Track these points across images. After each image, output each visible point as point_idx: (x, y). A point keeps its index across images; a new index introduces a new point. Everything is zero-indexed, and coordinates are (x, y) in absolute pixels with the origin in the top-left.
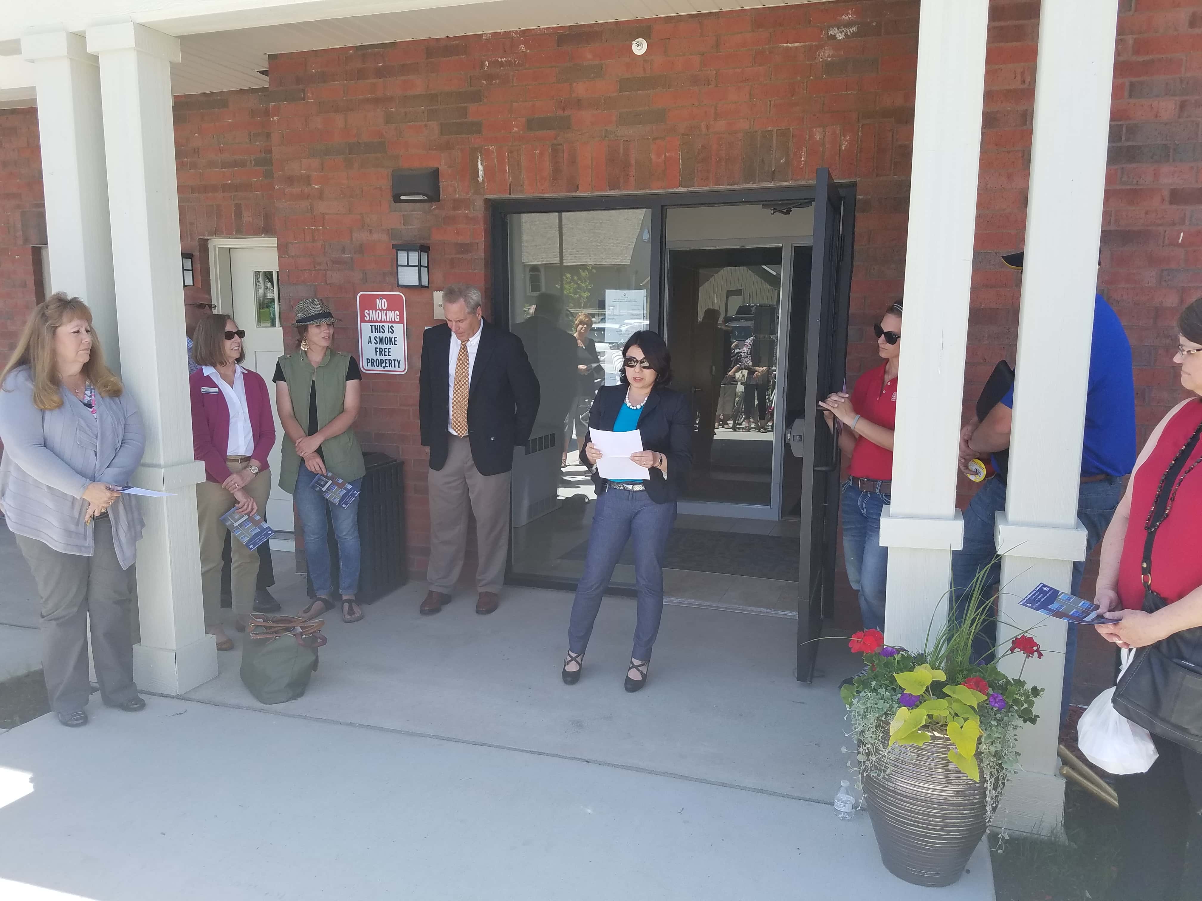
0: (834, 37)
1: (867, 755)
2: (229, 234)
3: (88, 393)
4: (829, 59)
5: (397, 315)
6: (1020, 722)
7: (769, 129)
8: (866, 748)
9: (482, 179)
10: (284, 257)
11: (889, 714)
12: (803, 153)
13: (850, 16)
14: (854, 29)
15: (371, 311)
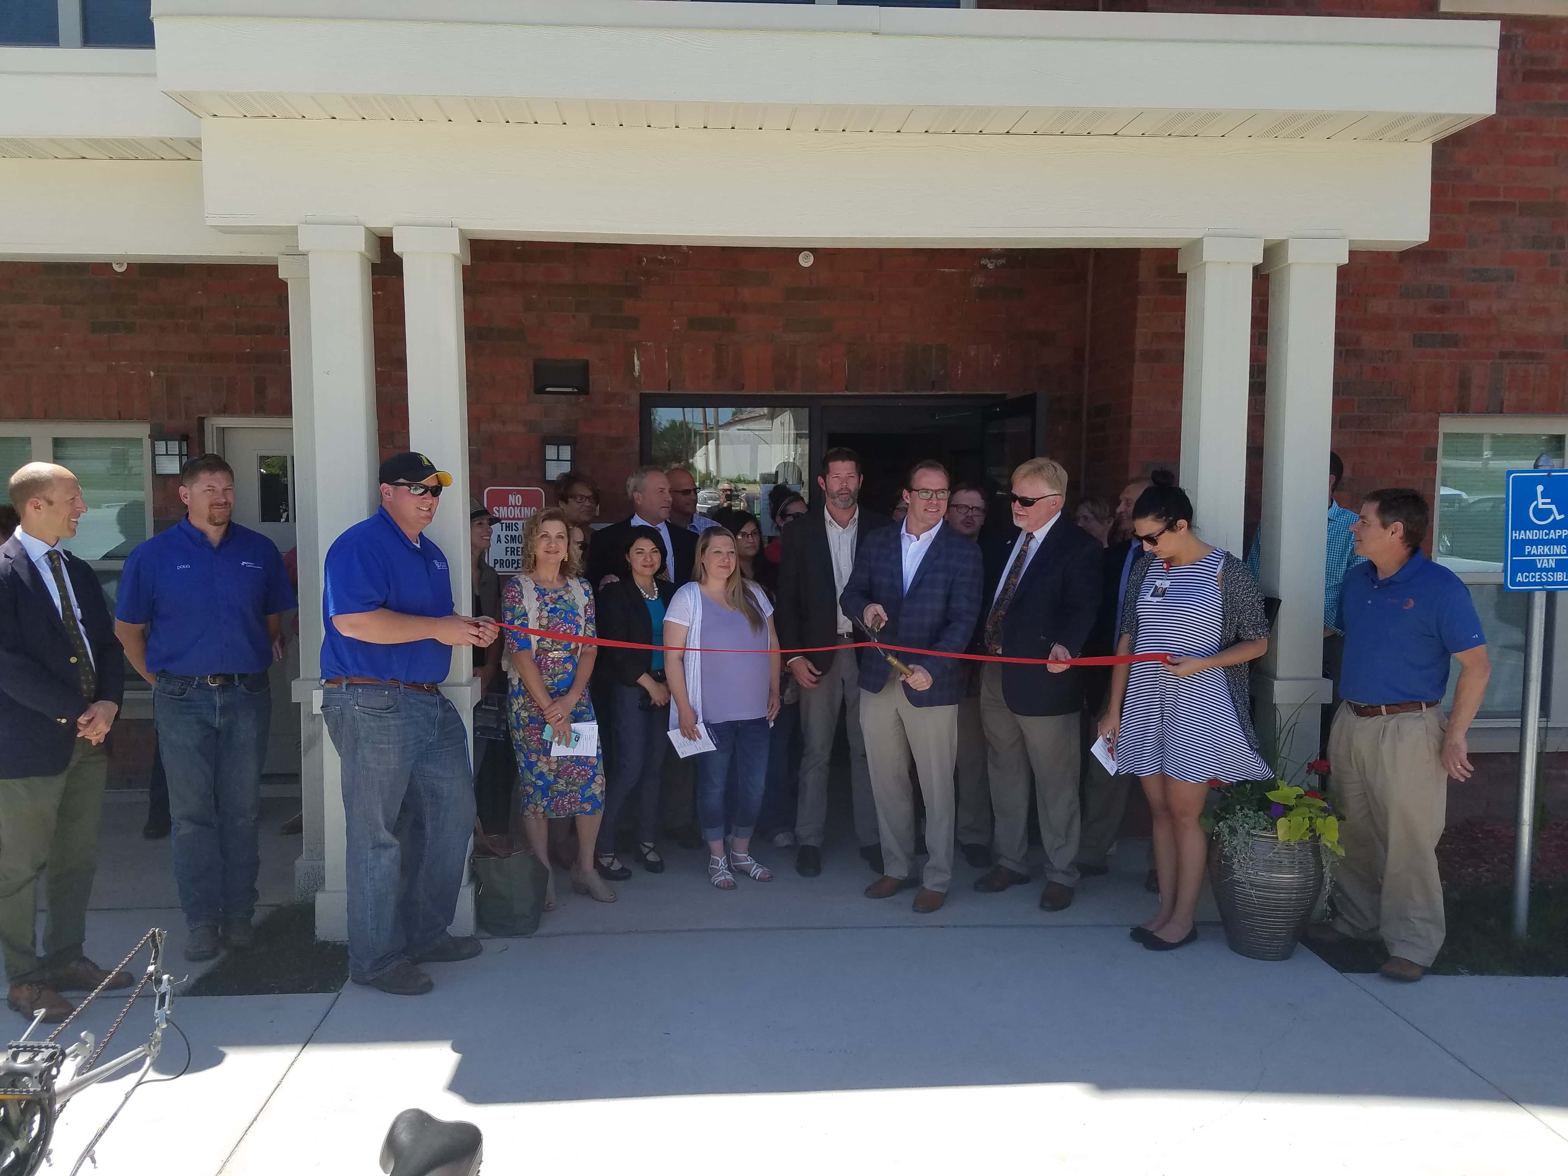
0: (985, 266)
7: (929, 343)
9: (637, 374)
12: (960, 367)
15: (501, 508)
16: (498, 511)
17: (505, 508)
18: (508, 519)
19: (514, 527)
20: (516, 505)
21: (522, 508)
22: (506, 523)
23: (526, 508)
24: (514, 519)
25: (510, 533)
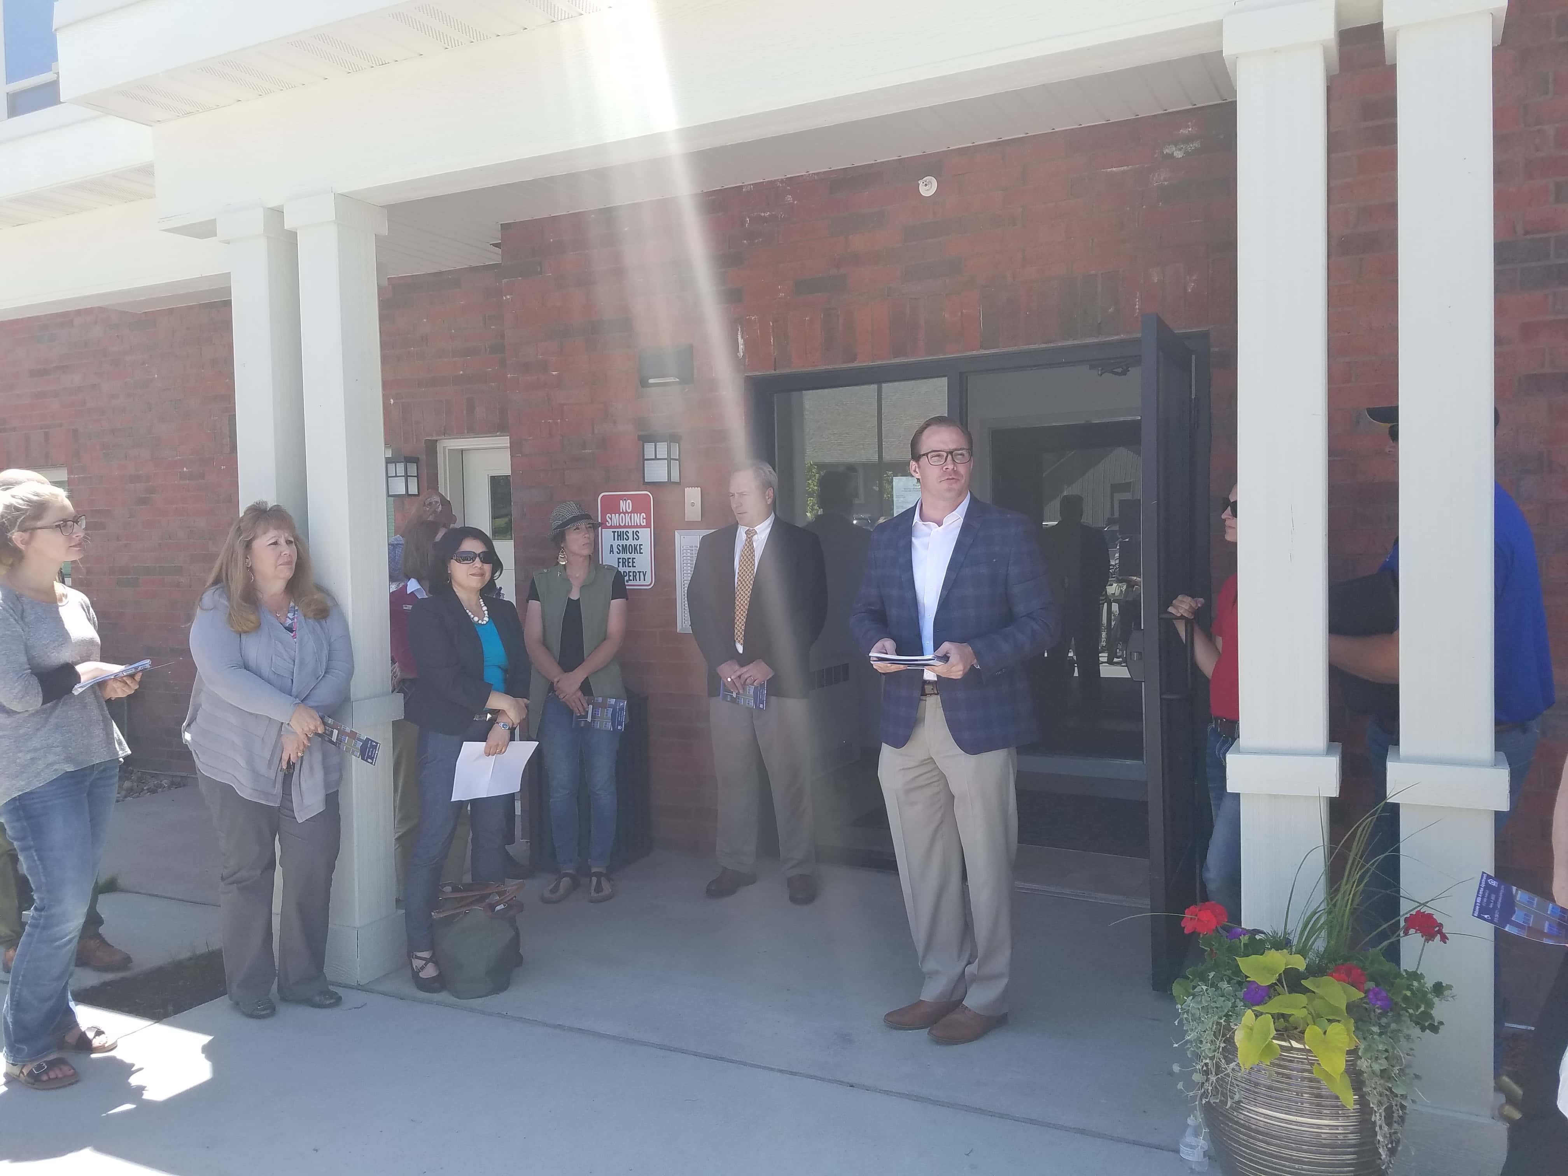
0: (1171, 156)
1: (1207, 1073)
2: (460, 433)
3: (290, 615)
4: (1166, 183)
5: (643, 518)
6: (1416, 1031)
7: (1093, 272)
8: (1202, 1064)
9: (742, 354)
10: (518, 456)
11: (1231, 1015)
12: (1137, 300)
13: (1190, 129)
14: (1197, 144)
15: (613, 515)
16: (611, 519)
17: (617, 515)
18: (620, 527)
19: (625, 536)
20: (627, 513)
21: (633, 514)
22: (618, 532)
23: (635, 514)
24: (625, 527)
25: (621, 543)
